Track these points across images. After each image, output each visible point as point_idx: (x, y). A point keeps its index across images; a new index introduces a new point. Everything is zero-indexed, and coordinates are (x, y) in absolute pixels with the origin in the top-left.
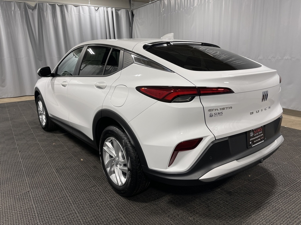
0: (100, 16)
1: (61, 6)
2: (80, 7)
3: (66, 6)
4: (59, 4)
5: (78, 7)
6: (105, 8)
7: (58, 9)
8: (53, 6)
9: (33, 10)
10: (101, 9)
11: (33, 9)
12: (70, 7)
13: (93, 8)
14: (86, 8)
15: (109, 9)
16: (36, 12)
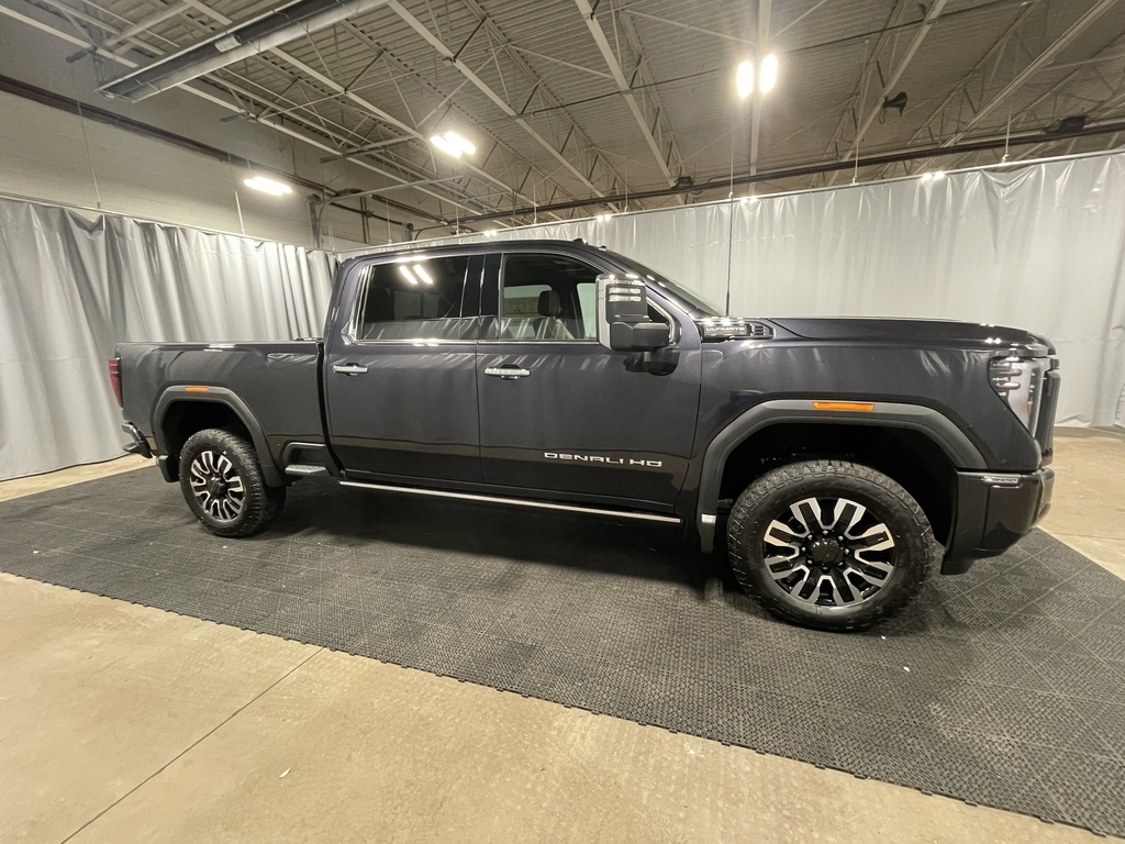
0: (266, 262)
1: (169, 231)
2: (220, 237)
3: (183, 231)
4: (163, 225)
5: (214, 237)
6: (280, 245)
7: (161, 236)
8: (147, 229)
9: (91, 232)
10: (271, 247)
11: (92, 229)
12: (193, 234)
13: (251, 244)
14: (235, 242)
15: (290, 249)
16: (101, 238)
